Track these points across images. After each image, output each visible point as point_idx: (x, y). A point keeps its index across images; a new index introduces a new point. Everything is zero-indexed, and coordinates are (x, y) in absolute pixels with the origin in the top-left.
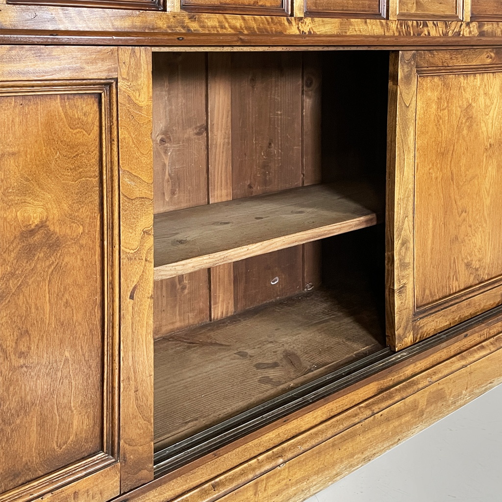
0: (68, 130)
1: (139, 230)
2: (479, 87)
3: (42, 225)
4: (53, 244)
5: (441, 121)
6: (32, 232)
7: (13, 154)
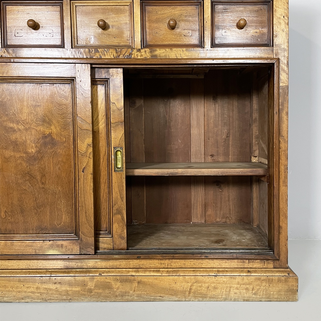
1: (86, 143)
3: (50, 135)
4: (54, 143)
6: (46, 137)
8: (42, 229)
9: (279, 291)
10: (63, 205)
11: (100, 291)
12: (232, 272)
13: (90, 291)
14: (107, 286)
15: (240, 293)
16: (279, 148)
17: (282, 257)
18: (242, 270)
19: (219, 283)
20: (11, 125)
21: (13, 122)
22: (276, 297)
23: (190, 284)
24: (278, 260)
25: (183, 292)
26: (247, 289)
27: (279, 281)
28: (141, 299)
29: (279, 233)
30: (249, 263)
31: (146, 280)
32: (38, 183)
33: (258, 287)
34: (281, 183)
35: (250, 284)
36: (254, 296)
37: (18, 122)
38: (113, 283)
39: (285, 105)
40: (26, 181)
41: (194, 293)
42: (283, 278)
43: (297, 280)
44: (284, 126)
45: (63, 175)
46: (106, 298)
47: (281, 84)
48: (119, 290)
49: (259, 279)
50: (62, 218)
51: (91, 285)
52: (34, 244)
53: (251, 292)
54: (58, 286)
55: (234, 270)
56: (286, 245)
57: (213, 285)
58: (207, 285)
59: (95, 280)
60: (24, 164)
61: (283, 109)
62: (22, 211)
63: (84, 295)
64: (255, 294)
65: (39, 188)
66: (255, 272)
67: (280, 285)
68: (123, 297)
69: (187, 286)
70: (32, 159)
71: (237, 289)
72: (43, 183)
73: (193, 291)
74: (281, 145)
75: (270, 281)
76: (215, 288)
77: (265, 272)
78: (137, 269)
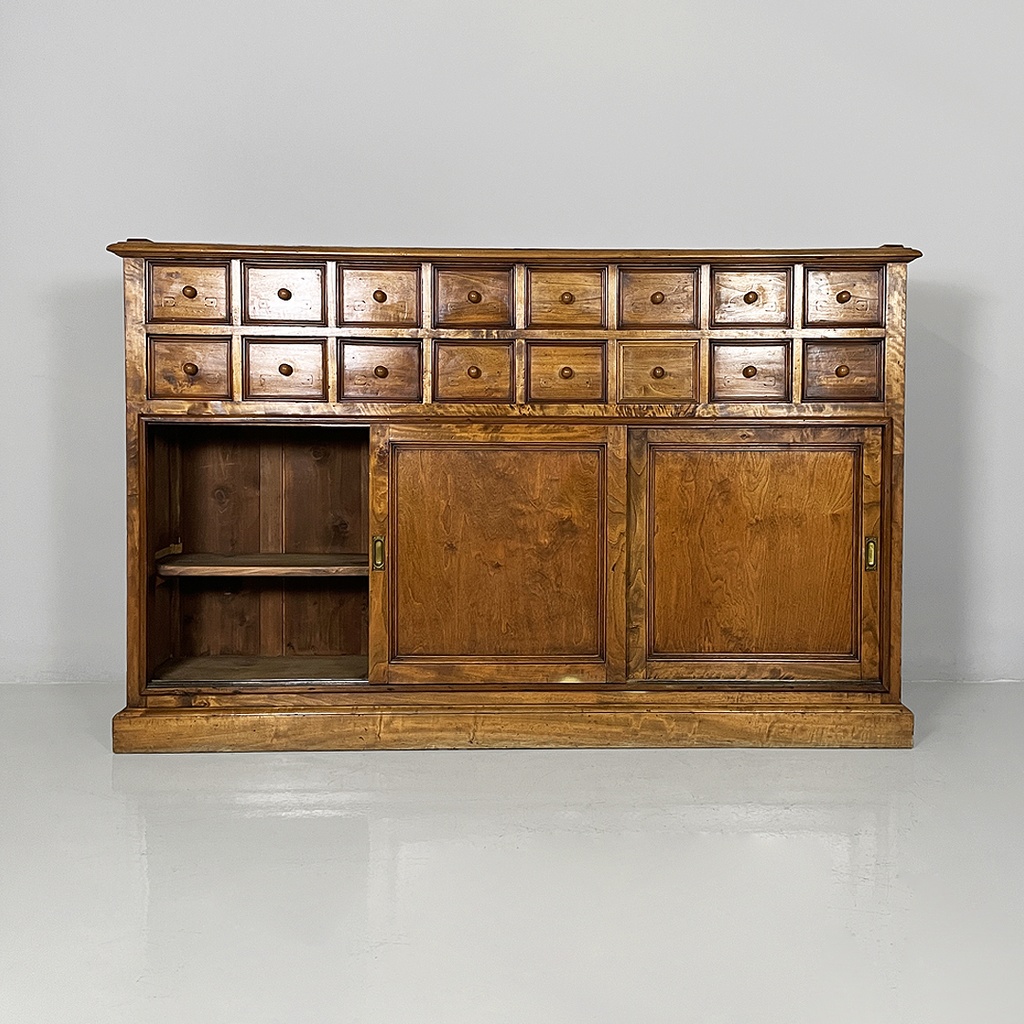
0: (583, 471)
1: (618, 531)
2: (739, 464)
3: (569, 519)
4: (574, 530)
5: (686, 492)
6: (564, 523)
7: (556, 480)
8: (555, 649)
9: (887, 734)
10: (583, 614)
11: (649, 733)
12: (825, 708)
13: (635, 733)
14: (657, 727)
15: (836, 736)
16: (891, 538)
17: (893, 689)
18: (837, 706)
19: (808, 723)
20: (520, 506)
21: (522, 503)
22: (884, 741)
23: (768, 725)
24: (888, 692)
25: (759, 735)
26: (845, 731)
27: (889, 719)
28: (703, 744)
29: (890, 655)
30: (848, 696)
31: (710, 718)
32: (551, 585)
33: (860, 729)
34: (893, 586)
35: (849, 724)
36: (854, 741)
37: (527, 503)
38: (665, 723)
39: (900, 480)
40: (536, 582)
41: (774, 736)
42: (894, 716)
43: (912, 718)
44: (897, 508)
45: (586, 574)
46: (657, 744)
47: (895, 452)
48: (675, 732)
49: (862, 717)
50: (582, 634)
51: (635, 725)
52: (546, 669)
53: (850, 735)
54: (593, 726)
55: (828, 706)
56: (899, 671)
57: (799, 725)
58: (791, 726)
59: (642, 718)
60: (534, 560)
61: (896, 486)
62: (530, 624)
63: (627, 738)
64: (856, 738)
65: (553, 591)
66: (856, 708)
67: (890, 725)
68: (679, 742)
69: (764, 726)
70: (543, 553)
71: (832, 730)
72: (558, 586)
73: (772, 734)
74: (893, 535)
75: (875, 719)
76: (803, 730)
77: (870, 708)
78: (697, 705)
